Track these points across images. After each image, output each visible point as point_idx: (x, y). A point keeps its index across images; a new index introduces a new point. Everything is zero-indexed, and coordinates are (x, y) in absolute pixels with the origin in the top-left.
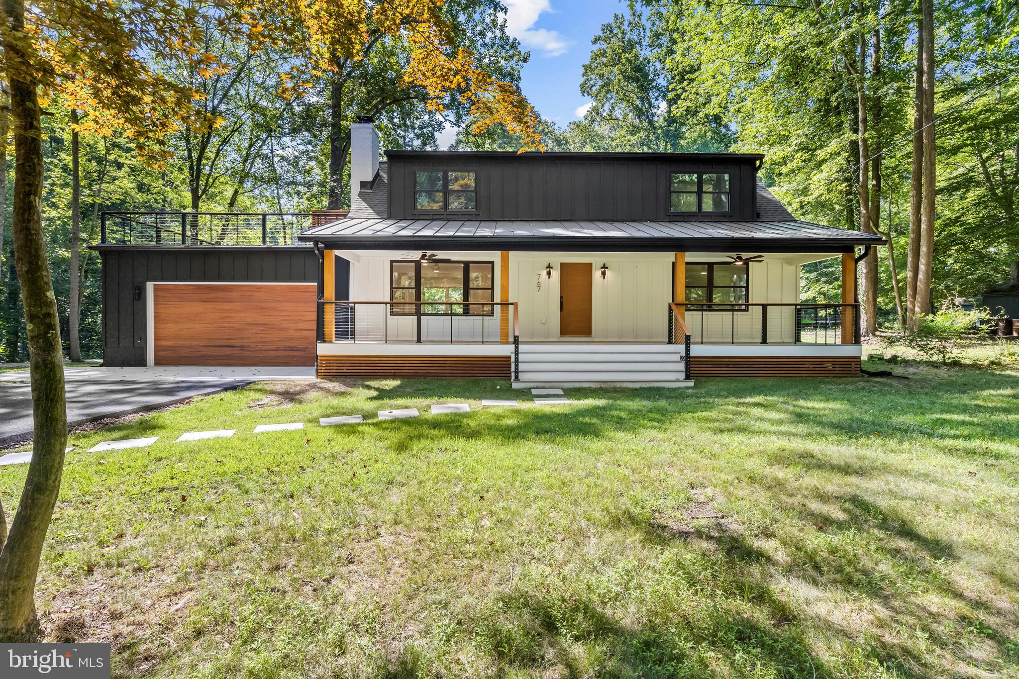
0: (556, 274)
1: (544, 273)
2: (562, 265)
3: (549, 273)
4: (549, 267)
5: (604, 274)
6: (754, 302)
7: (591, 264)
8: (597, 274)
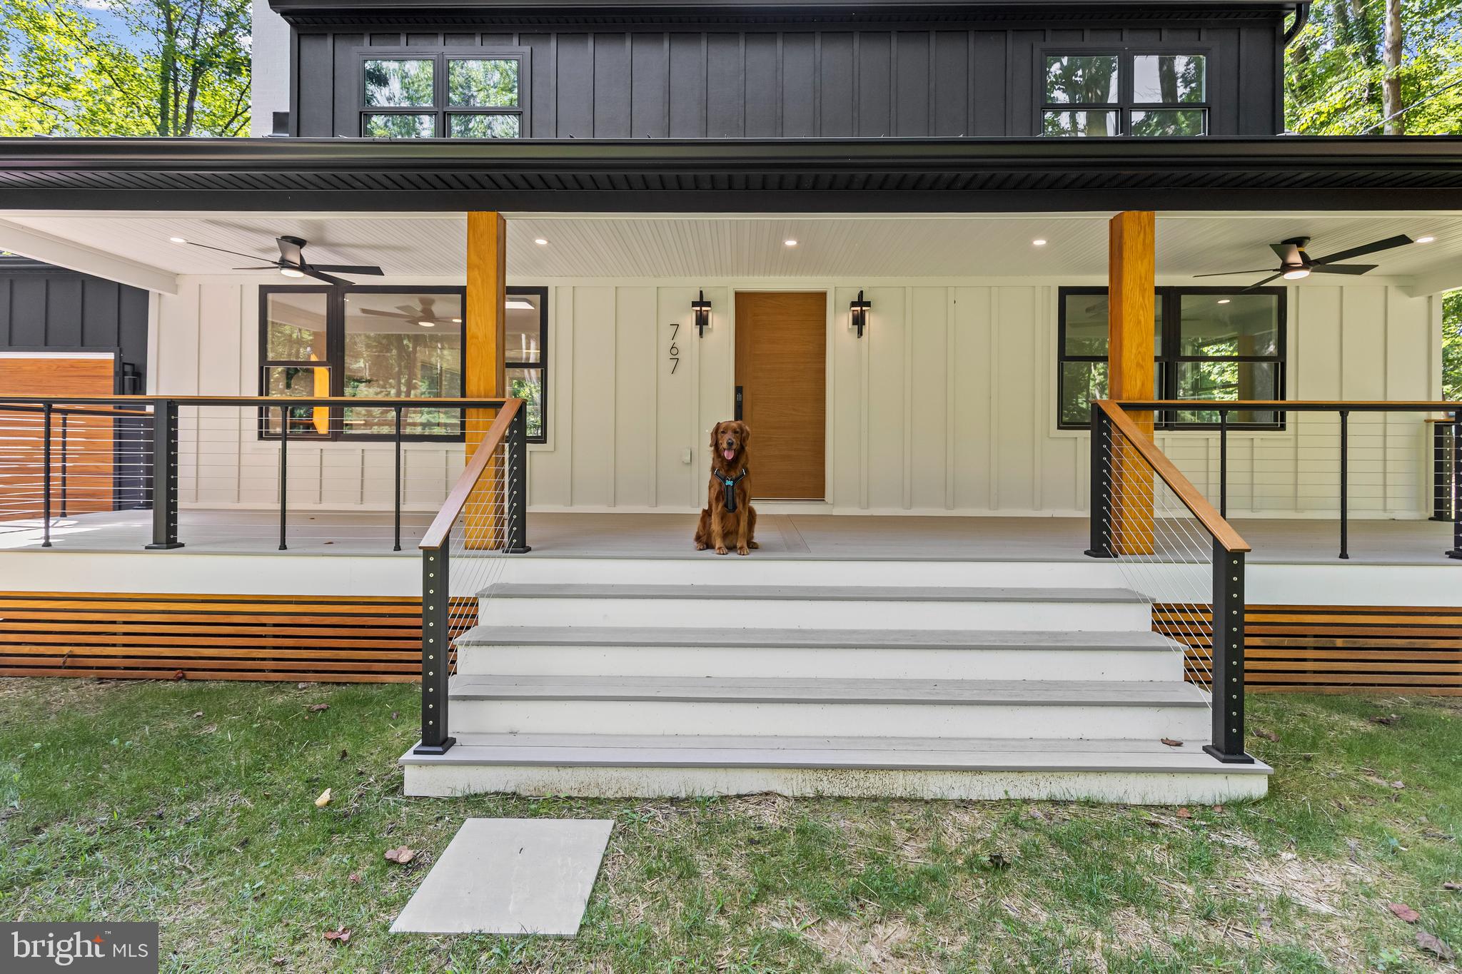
0: (723, 323)
1: (689, 320)
2: (739, 296)
3: (702, 321)
4: (701, 302)
5: (859, 321)
6: (1304, 398)
7: (821, 297)
8: (839, 323)
